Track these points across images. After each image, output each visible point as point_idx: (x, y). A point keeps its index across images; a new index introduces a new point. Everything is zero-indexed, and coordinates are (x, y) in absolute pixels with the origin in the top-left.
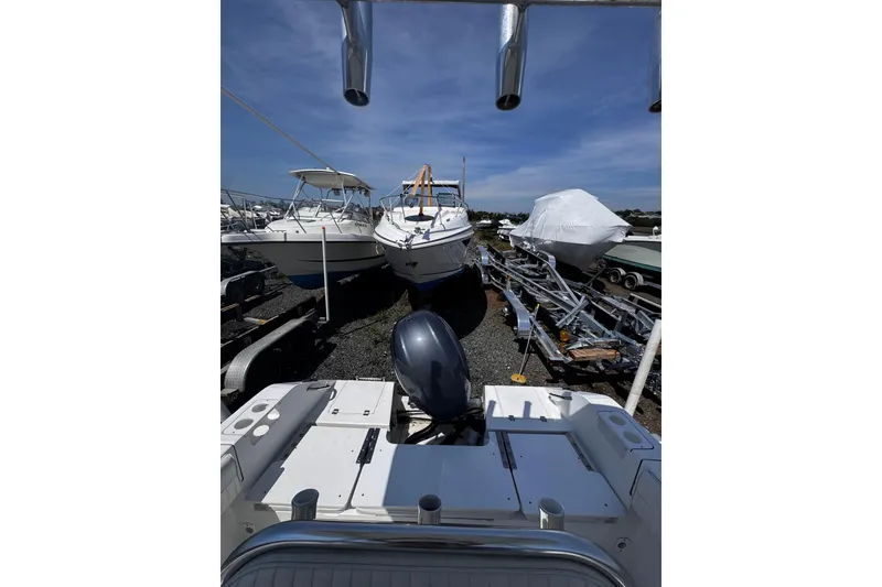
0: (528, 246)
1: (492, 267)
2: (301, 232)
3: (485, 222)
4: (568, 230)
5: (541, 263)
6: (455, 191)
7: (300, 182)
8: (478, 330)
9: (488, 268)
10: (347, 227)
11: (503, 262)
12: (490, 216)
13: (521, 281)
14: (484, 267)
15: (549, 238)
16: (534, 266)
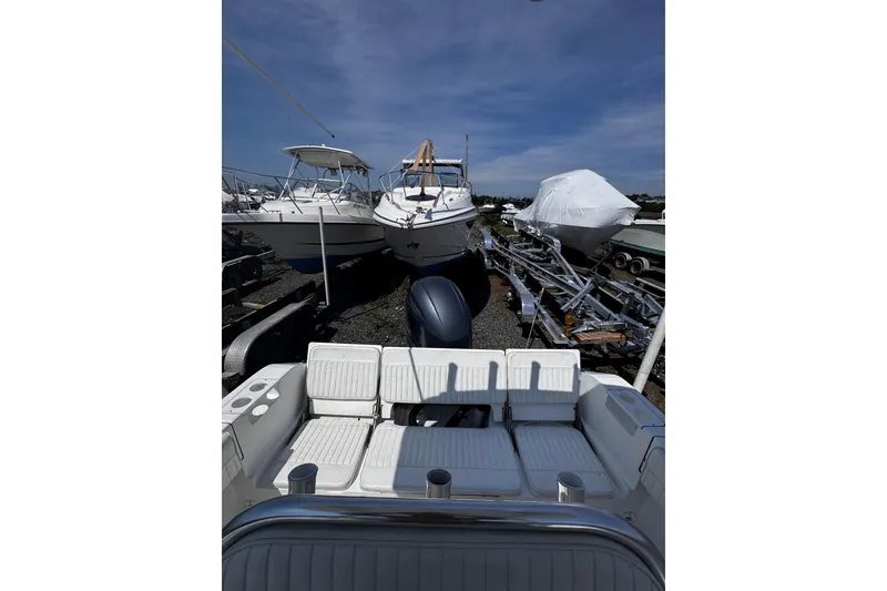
0: (532, 230)
1: (496, 251)
2: (297, 212)
3: (488, 206)
4: (575, 213)
5: (546, 247)
6: (459, 171)
7: (294, 160)
8: (481, 315)
9: (491, 253)
10: (345, 208)
11: (507, 246)
12: (494, 201)
13: (525, 266)
14: (487, 251)
15: (554, 220)
16: (539, 250)
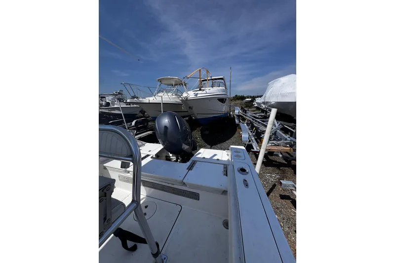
0: (264, 106)
1: (240, 115)
3: (248, 99)
4: (283, 96)
6: (222, 81)
7: (159, 83)
10: (174, 98)
13: (251, 120)
14: (237, 115)
16: (263, 114)
